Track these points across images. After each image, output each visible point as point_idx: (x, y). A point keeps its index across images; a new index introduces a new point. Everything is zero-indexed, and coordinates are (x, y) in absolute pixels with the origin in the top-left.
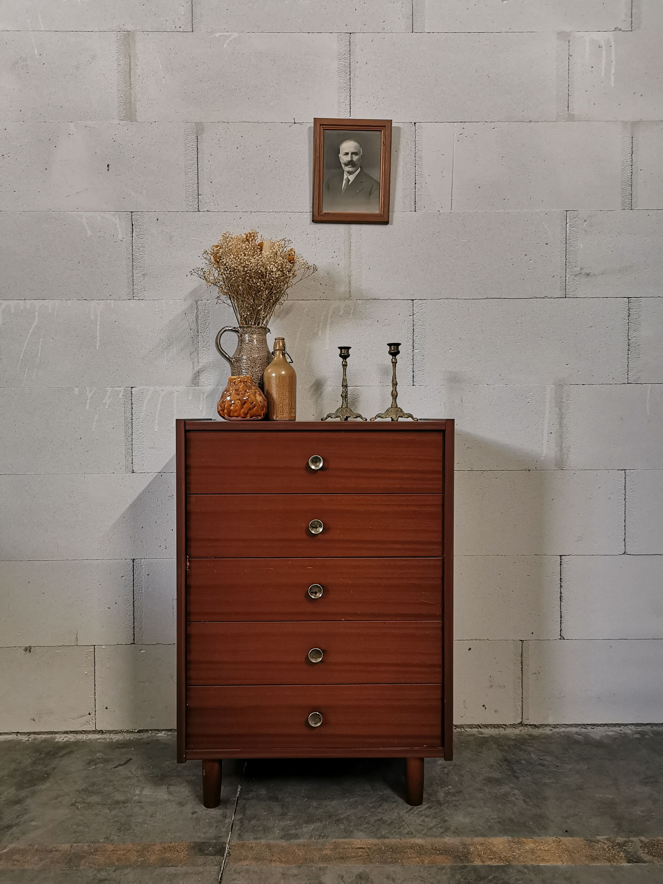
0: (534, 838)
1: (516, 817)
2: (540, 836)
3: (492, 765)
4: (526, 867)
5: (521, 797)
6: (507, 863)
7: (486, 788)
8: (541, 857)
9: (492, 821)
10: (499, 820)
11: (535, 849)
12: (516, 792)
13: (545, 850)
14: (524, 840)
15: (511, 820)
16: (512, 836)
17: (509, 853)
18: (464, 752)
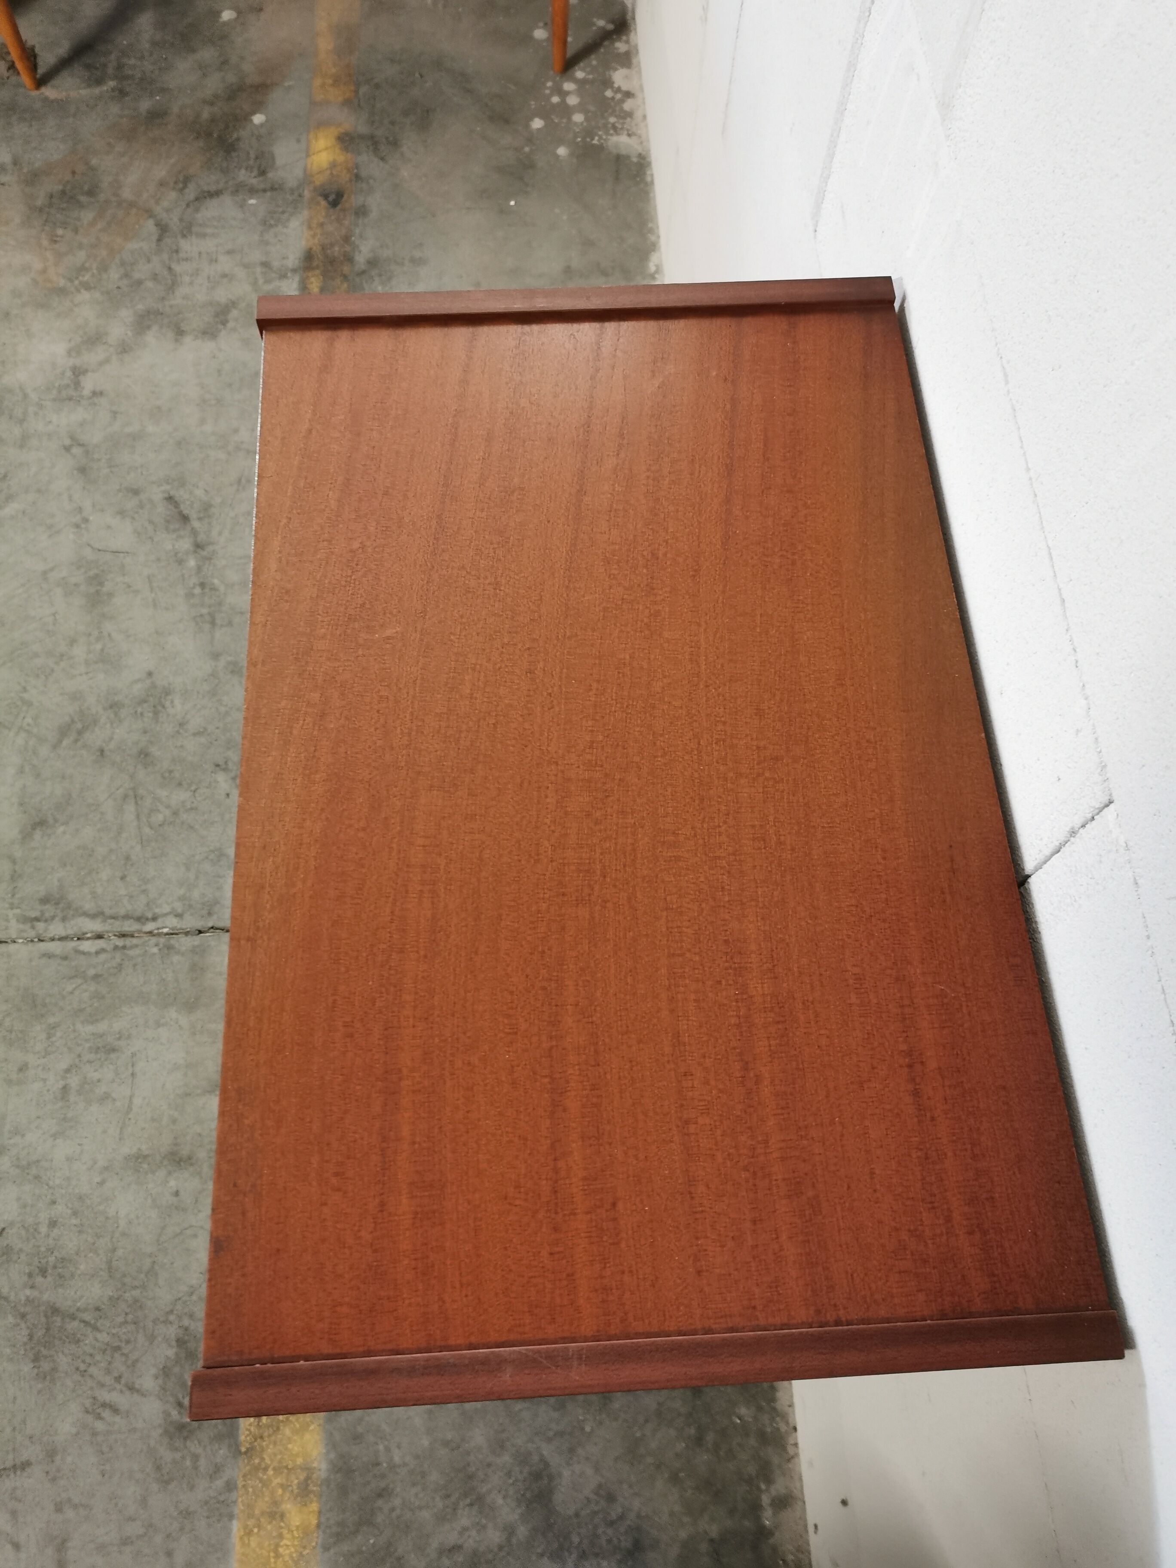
0: (321, 1533)
1: (393, 1509)
2: (326, 1549)
3: (611, 1498)
4: (230, 1486)
5: (471, 1541)
6: (243, 1449)
7: (506, 1458)
8: (256, 1530)
9: (381, 1447)
10: (385, 1465)
11: (282, 1524)
12: (494, 1536)
13: (277, 1546)
14: (315, 1507)
15: (383, 1493)
16: (327, 1482)
17: (272, 1460)
18: (672, 1432)
